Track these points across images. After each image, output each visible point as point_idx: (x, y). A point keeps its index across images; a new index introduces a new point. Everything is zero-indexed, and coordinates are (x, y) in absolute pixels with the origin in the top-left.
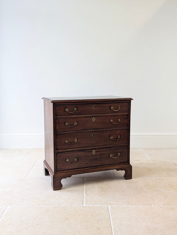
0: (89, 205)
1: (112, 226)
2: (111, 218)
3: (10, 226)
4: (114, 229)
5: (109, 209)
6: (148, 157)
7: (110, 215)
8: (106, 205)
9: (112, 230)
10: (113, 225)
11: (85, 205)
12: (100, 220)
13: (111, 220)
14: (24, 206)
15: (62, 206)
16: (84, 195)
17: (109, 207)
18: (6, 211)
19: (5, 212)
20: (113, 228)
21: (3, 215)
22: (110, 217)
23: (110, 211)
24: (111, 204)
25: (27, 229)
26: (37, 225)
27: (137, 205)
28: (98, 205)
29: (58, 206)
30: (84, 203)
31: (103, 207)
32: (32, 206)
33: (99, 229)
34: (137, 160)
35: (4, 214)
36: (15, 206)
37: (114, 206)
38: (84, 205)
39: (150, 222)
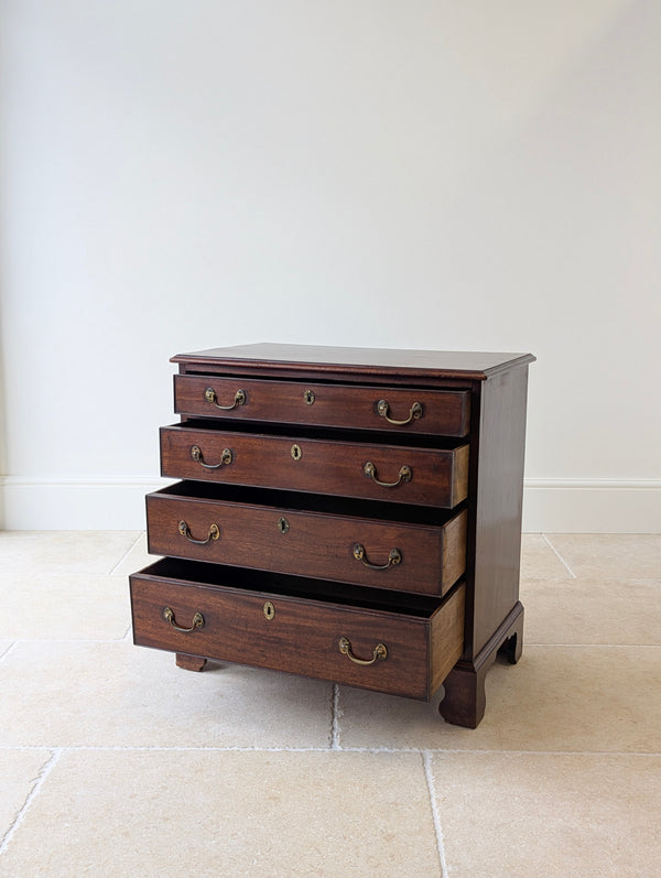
0: (353, 747)
1: (439, 828)
2: (433, 800)
3: (67, 825)
4: (444, 840)
5: (428, 762)
7: (431, 786)
8: (416, 750)
9: (437, 841)
10: (443, 823)
11: (340, 748)
12: (395, 804)
13: (434, 806)
14: (116, 748)
15: (257, 749)
16: (336, 710)
17: (429, 754)
18: (52, 765)
19: (47, 771)
20: (441, 836)
21: (41, 782)
22: (432, 792)
24: (432, 746)
25: (126, 834)
26: (166, 819)
28: (386, 749)
29: (242, 750)
30: (335, 739)
31: (406, 755)
32: (143, 749)
33: (389, 838)
35: (44, 776)
36: (84, 747)
37: (445, 751)
38: (337, 748)
39: (576, 813)
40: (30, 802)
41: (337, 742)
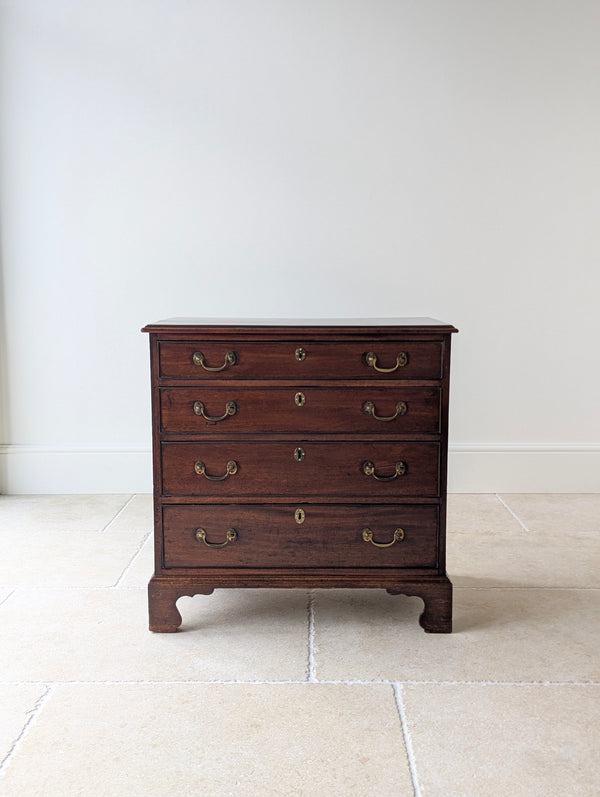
0: (328, 679)
1: (411, 752)
2: (405, 726)
3: (61, 752)
4: (416, 762)
5: (399, 693)
6: (521, 523)
7: (403, 713)
8: (387, 681)
9: (409, 764)
10: (414, 747)
11: (316, 681)
12: (368, 729)
13: (405, 732)
14: (109, 683)
15: (239, 682)
16: (312, 647)
17: (399, 686)
18: (47, 699)
19: (44, 703)
20: (413, 759)
21: (37, 713)
22: (404, 719)
23: (400, 701)
24: (403, 678)
25: (117, 759)
26: (154, 746)
27: (492, 681)
28: (359, 681)
29: (225, 683)
30: (312, 673)
31: (378, 687)
33: (364, 761)
34: (486, 533)
35: (40, 708)
36: (77, 682)
37: (414, 683)
38: (314, 680)
39: (538, 737)
40: (26, 732)
41: (313, 675)
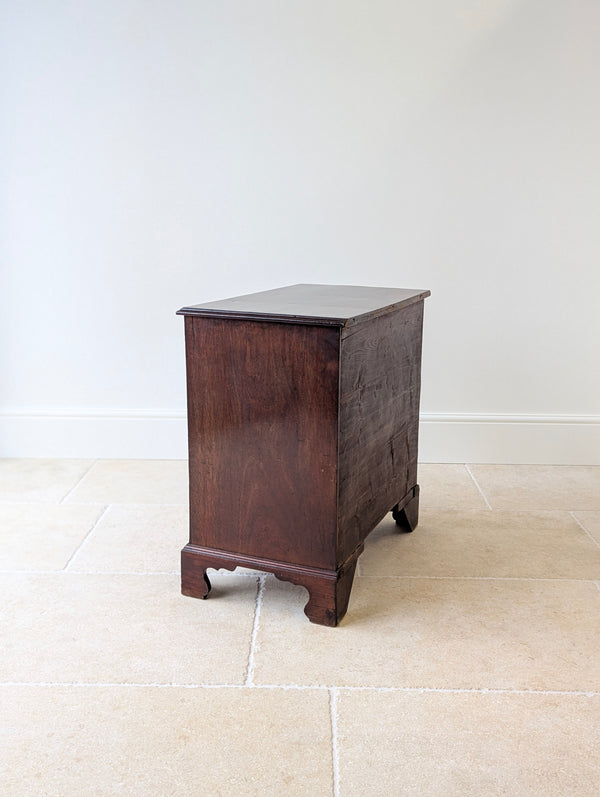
0: (265, 683)
1: (337, 769)
2: (335, 739)
4: (340, 782)
5: (334, 699)
6: (486, 500)
7: (335, 724)
8: (324, 687)
9: (333, 784)
10: (341, 765)
11: (253, 685)
12: (298, 743)
13: (335, 746)
14: (42, 684)
15: (174, 685)
16: (253, 644)
17: (336, 691)
20: (338, 778)
22: (335, 732)
23: (334, 710)
24: (340, 683)
25: (38, 776)
26: (78, 760)
27: (431, 688)
28: (296, 686)
29: (160, 686)
30: (249, 675)
31: (315, 692)
32: (66, 685)
33: (288, 780)
36: (11, 683)
37: (351, 688)
38: (250, 684)
41: (250, 677)
